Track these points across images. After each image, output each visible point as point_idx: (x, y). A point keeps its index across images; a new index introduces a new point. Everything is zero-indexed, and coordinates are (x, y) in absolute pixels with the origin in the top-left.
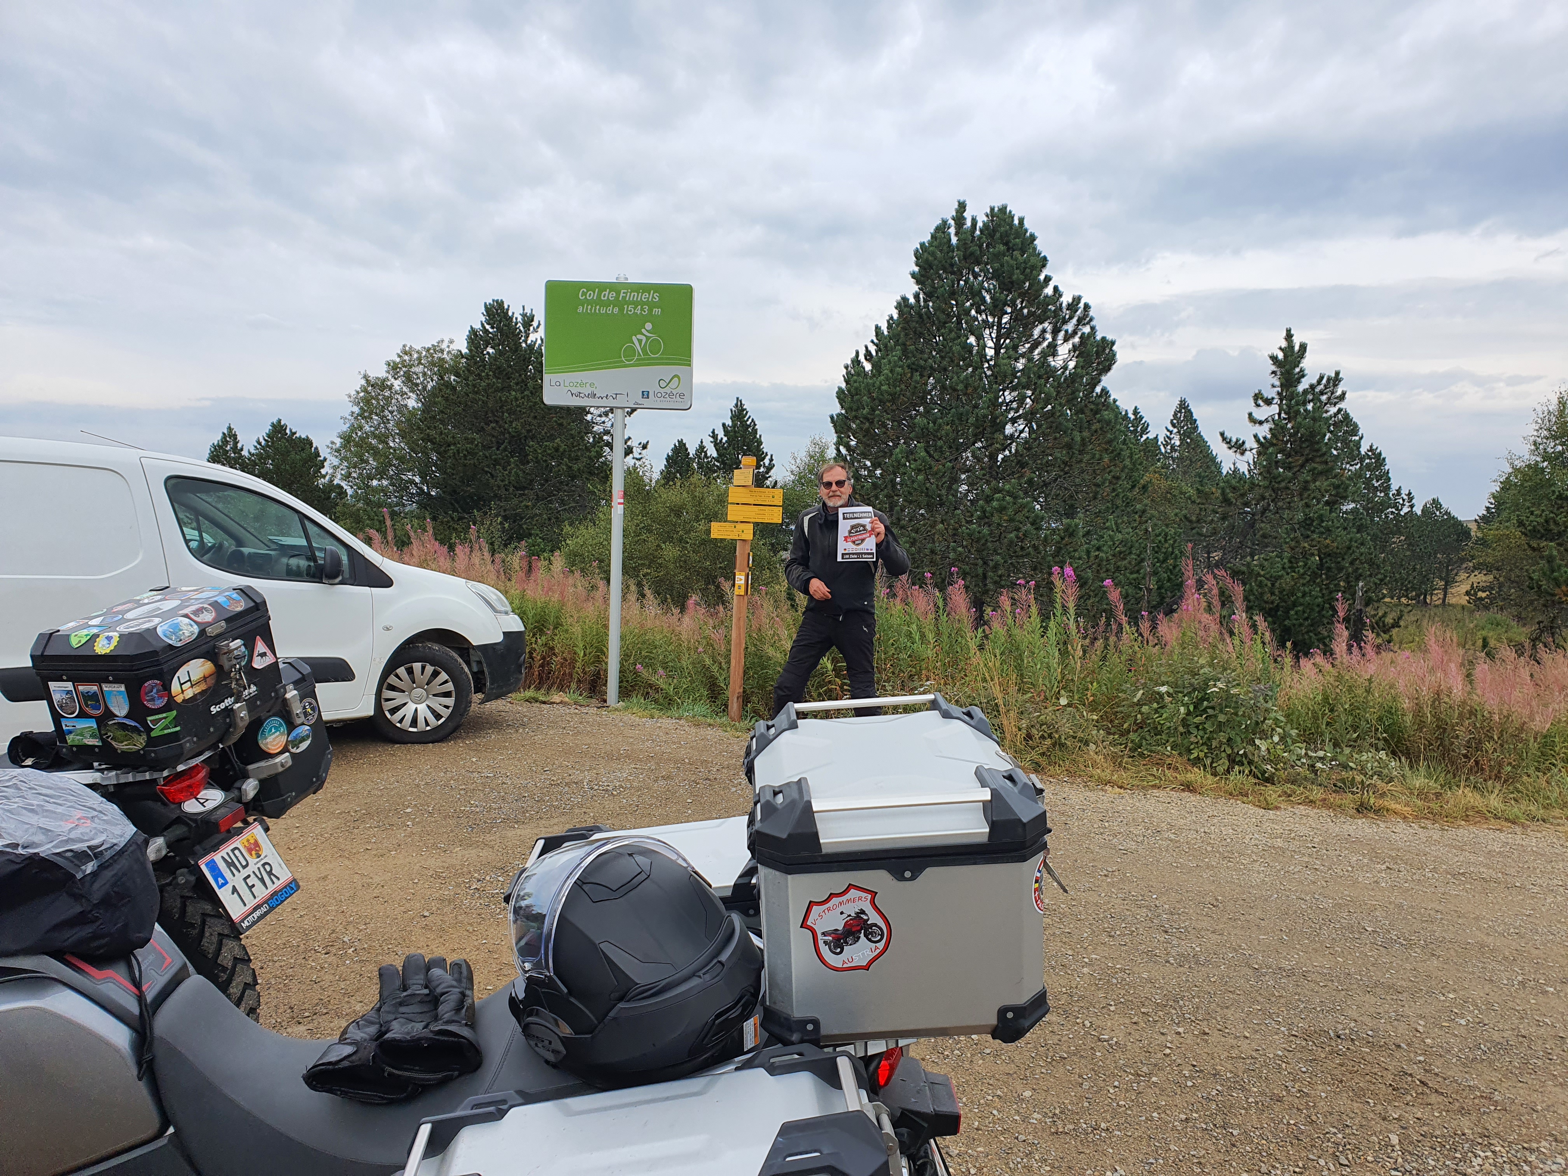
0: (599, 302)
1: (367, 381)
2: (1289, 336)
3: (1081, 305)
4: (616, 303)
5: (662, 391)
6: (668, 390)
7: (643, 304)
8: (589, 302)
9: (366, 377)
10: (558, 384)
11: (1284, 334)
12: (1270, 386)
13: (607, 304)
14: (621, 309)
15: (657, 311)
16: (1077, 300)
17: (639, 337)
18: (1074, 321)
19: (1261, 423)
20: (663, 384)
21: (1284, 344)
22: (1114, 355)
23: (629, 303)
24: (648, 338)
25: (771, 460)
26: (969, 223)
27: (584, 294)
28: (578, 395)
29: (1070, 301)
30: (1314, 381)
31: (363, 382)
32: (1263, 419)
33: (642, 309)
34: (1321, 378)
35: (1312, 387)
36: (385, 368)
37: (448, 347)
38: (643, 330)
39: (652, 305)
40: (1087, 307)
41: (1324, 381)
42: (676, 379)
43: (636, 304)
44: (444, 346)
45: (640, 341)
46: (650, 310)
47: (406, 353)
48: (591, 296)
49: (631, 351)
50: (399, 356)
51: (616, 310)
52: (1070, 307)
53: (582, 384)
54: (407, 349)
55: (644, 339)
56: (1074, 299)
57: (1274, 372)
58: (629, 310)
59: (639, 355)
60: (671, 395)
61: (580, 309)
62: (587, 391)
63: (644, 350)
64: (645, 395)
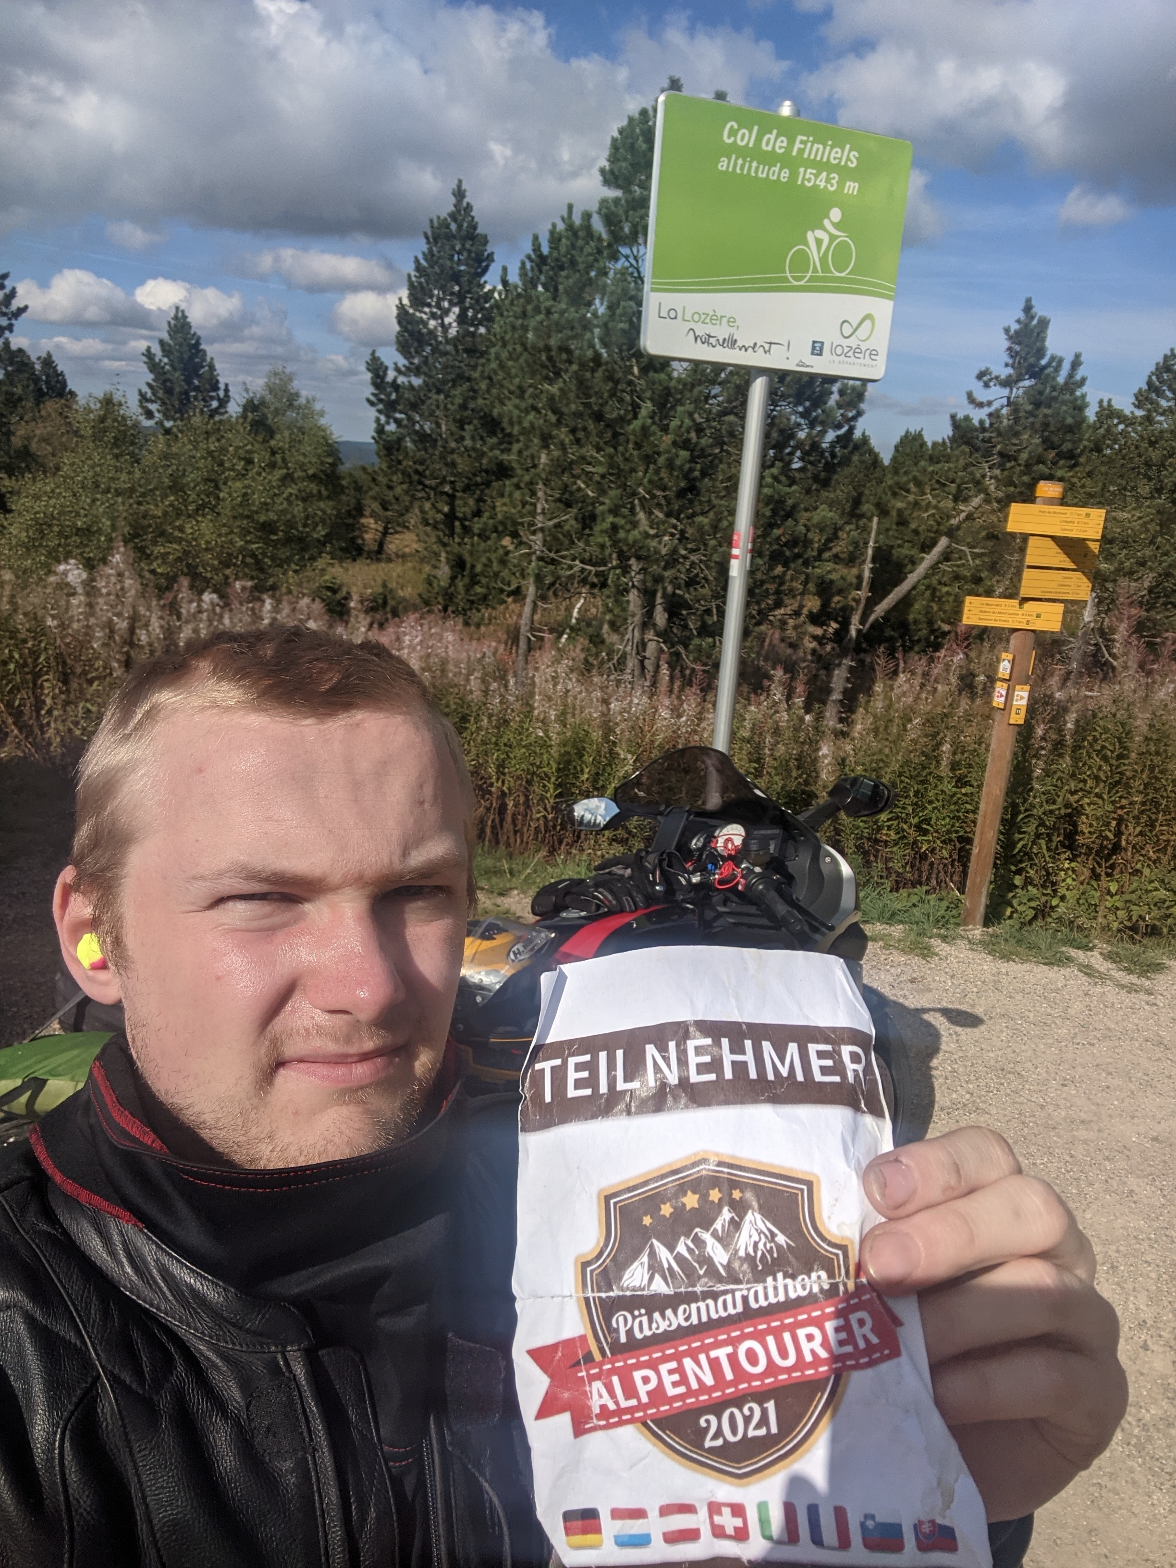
0: (756, 152)
2: (1028, 309)
4: (786, 160)
5: (844, 342)
6: (853, 342)
7: (830, 169)
8: (743, 153)
10: (672, 314)
12: (1003, 365)
13: (769, 159)
14: (794, 175)
15: (852, 187)
17: (819, 234)
20: (847, 330)
23: (806, 164)
24: (832, 238)
27: (733, 133)
28: (706, 340)
33: (828, 180)
38: (826, 222)
39: (844, 174)
42: (868, 323)
43: (818, 167)
45: (819, 242)
46: (841, 184)
48: (745, 138)
49: (801, 262)
51: (785, 175)
53: (714, 318)
55: (826, 239)
58: (808, 177)
59: (815, 270)
60: (856, 351)
61: (723, 165)
62: (721, 332)
63: (823, 260)
64: (817, 349)
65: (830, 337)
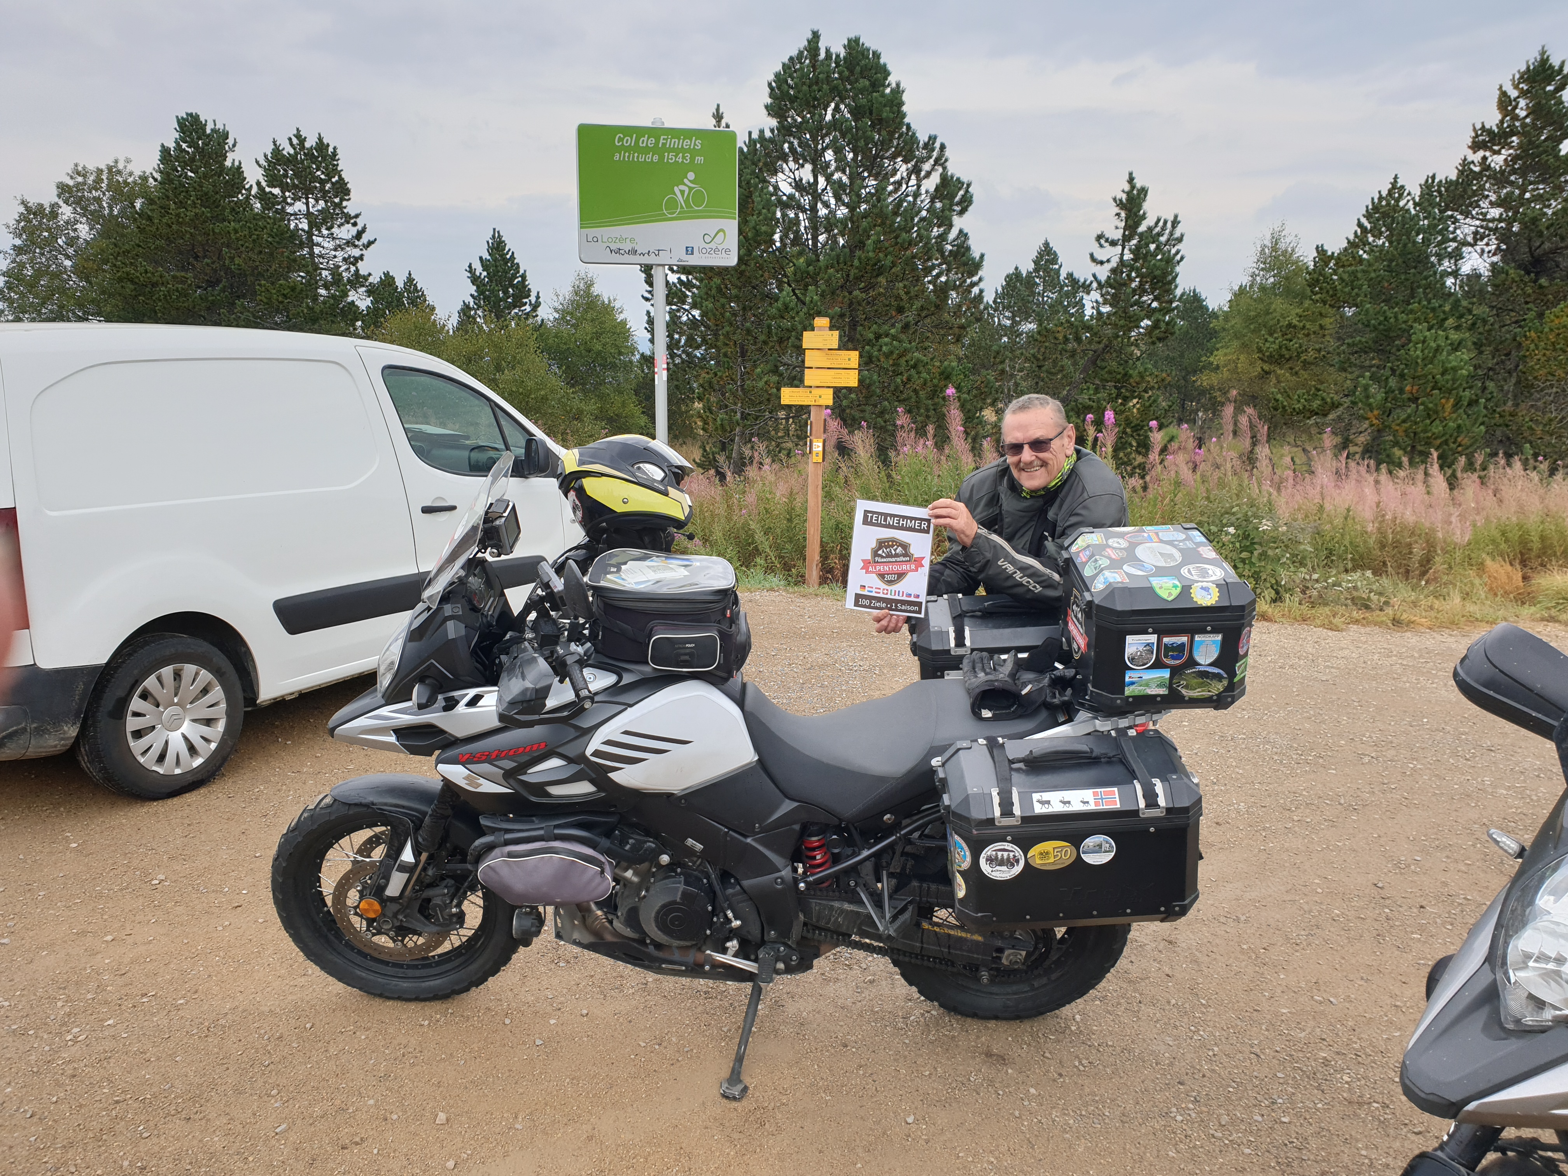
0: (636, 148)
1: (27, 208)
2: (1131, 180)
3: (937, 145)
4: (655, 149)
5: (707, 246)
6: (713, 245)
7: (683, 150)
8: (628, 149)
9: (24, 203)
10: (595, 240)
11: (1127, 177)
12: (1114, 229)
13: (646, 150)
14: (661, 157)
15: (699, 159)
16: (933, 139)
17: (682, 187)
18: (932, 161)
19: (1102, 263)
20: (708, 239)
21: (1127, 187)
22: (971, 197)
23: (670, 150)
24: (690, 189)
25: (538, 297)
26: (822, 55)
27: (620, 139)
28: (618, 251)
29: (926, 140)
30: (1152, 224)
31: (22, 209)
32: (1105, 259)
33: (684, 157)
34: (1158, 220)
35: (1150, 229)
36: (55, 192)
37: (125, 167)
38: (685, 181)
39: (694, 152)
40: (943, 147)
41: (1161, 224)
42: (721, 233)
43: (677, 151)
44: (121, 166)
45: (682, 192)
46: (692, 159)
47: (79, 174)
48: (628, 141)
49: (672, 204)
50: (72, 178)
51: (656, 158)
52: (926, 146)
53: (622, 240)
54: (80, 169)
55: (687, 190)
56: (930, 138)
57: (1118, 215)
58: (670, 158)
59: (682, 207)
60: (716, 250)
61: (617, 157)
62: (627, 246)
63: (687, 201)
64: (690, 251)
65: (698, 243)
